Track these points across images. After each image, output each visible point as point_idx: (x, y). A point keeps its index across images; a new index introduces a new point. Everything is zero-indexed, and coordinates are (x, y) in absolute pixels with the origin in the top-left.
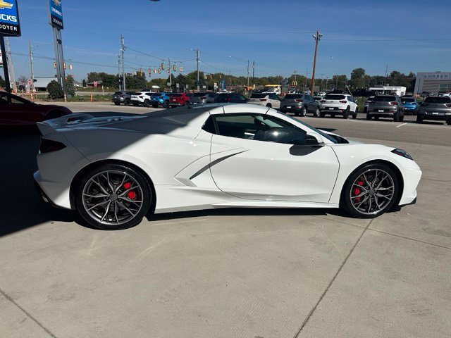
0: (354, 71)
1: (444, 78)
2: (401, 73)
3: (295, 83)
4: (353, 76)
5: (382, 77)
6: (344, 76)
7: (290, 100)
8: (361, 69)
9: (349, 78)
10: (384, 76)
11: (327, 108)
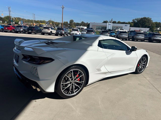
0: (70, 20)
1: (97, 25)
2: (84, 22)
3: (51, 23)
4: (70, 22)
5: (79, 23)
6: (67, 22)
7: (60, 30)
8: (72, 20)
9: (69, 23)
10: (80, 23)
11: (73, 34)
